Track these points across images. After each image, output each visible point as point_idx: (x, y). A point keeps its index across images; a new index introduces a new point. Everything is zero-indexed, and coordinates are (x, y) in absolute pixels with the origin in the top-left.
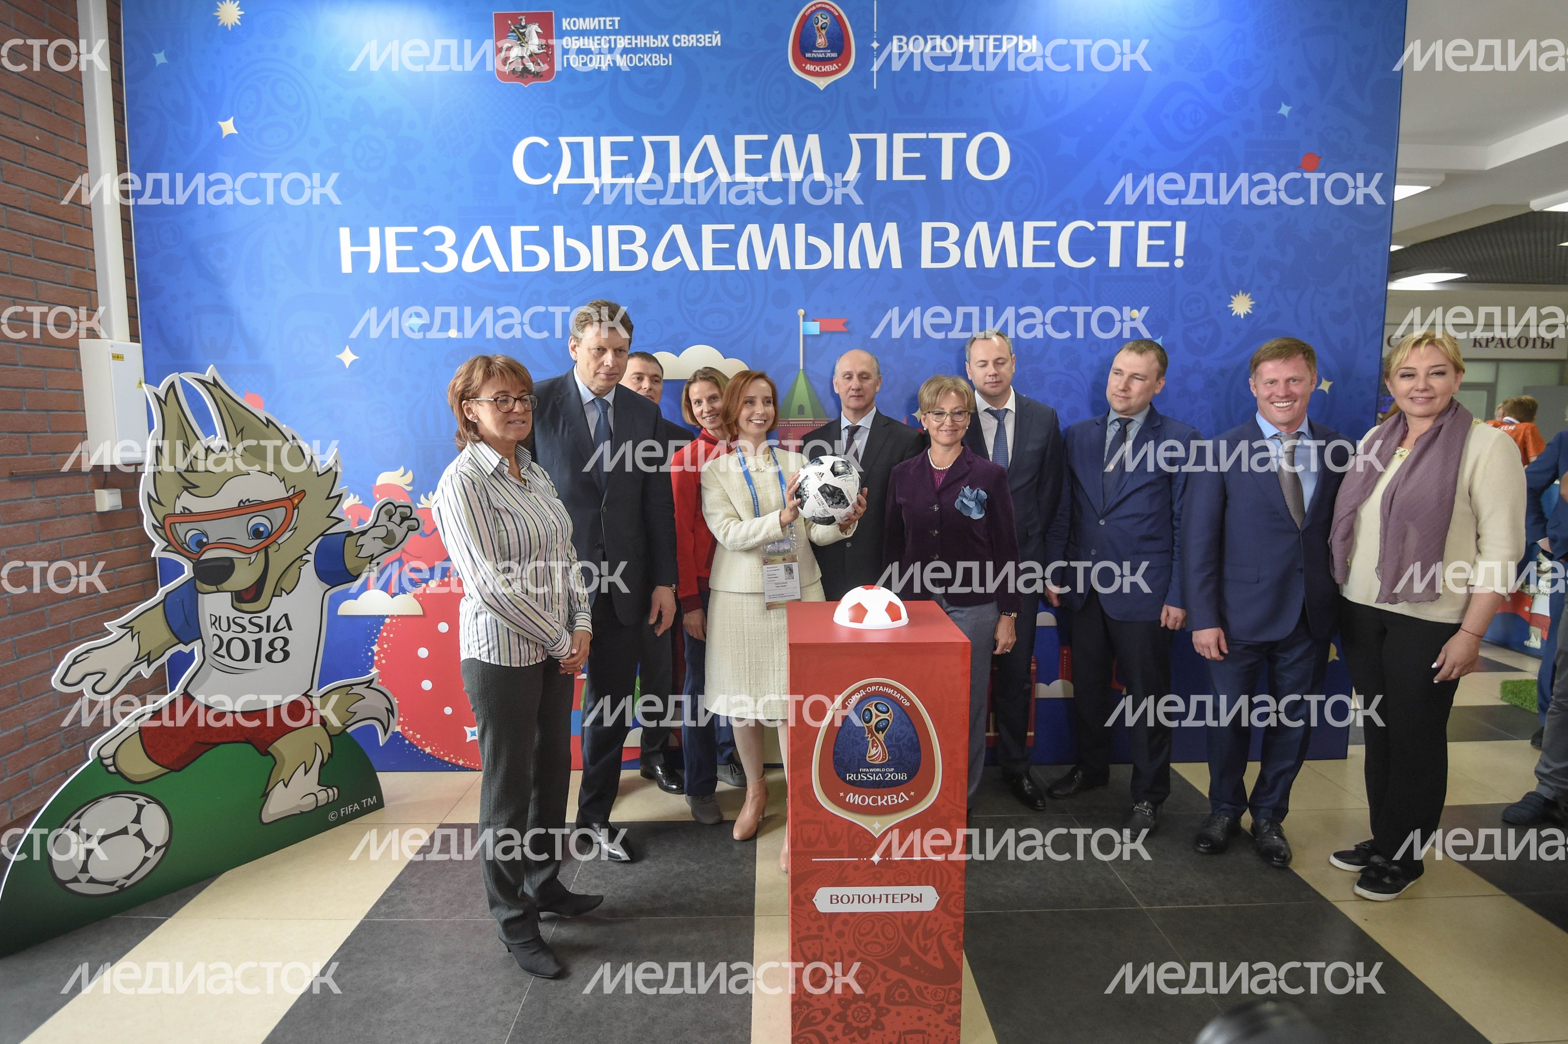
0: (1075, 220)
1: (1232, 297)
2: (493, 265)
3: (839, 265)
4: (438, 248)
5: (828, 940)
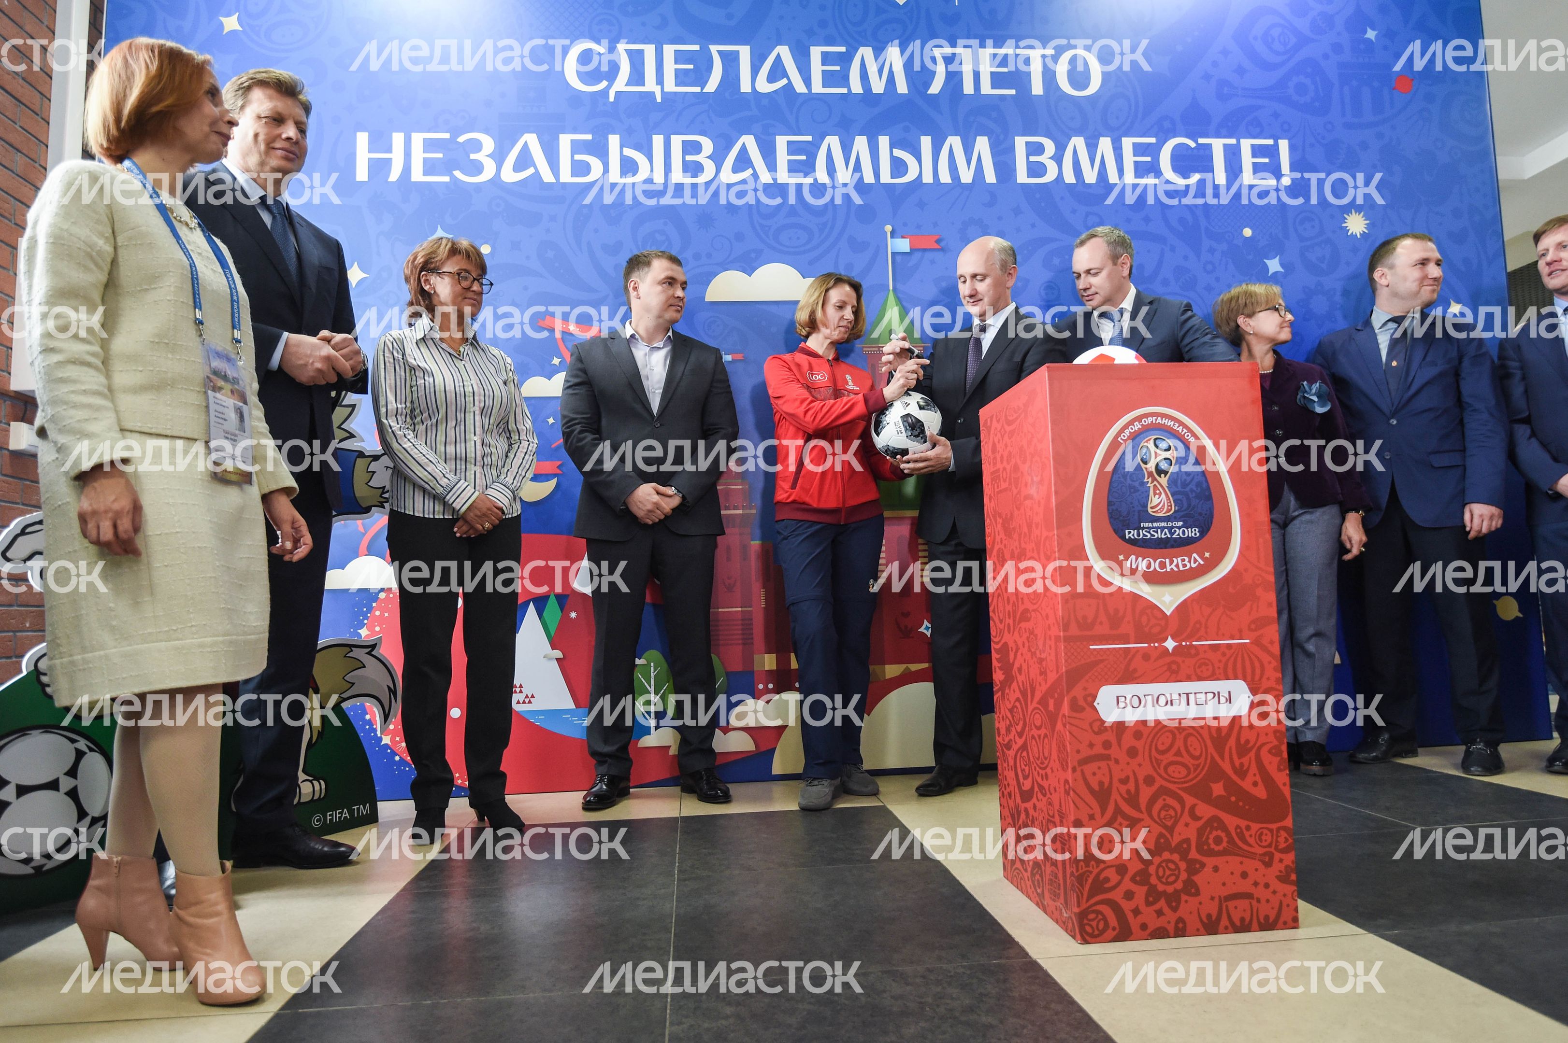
0: (1174, 137)
1: (1346, 216)
2: (537, 175)
3: (928, 179)
4: (473, 156)
5: (1117, 761)
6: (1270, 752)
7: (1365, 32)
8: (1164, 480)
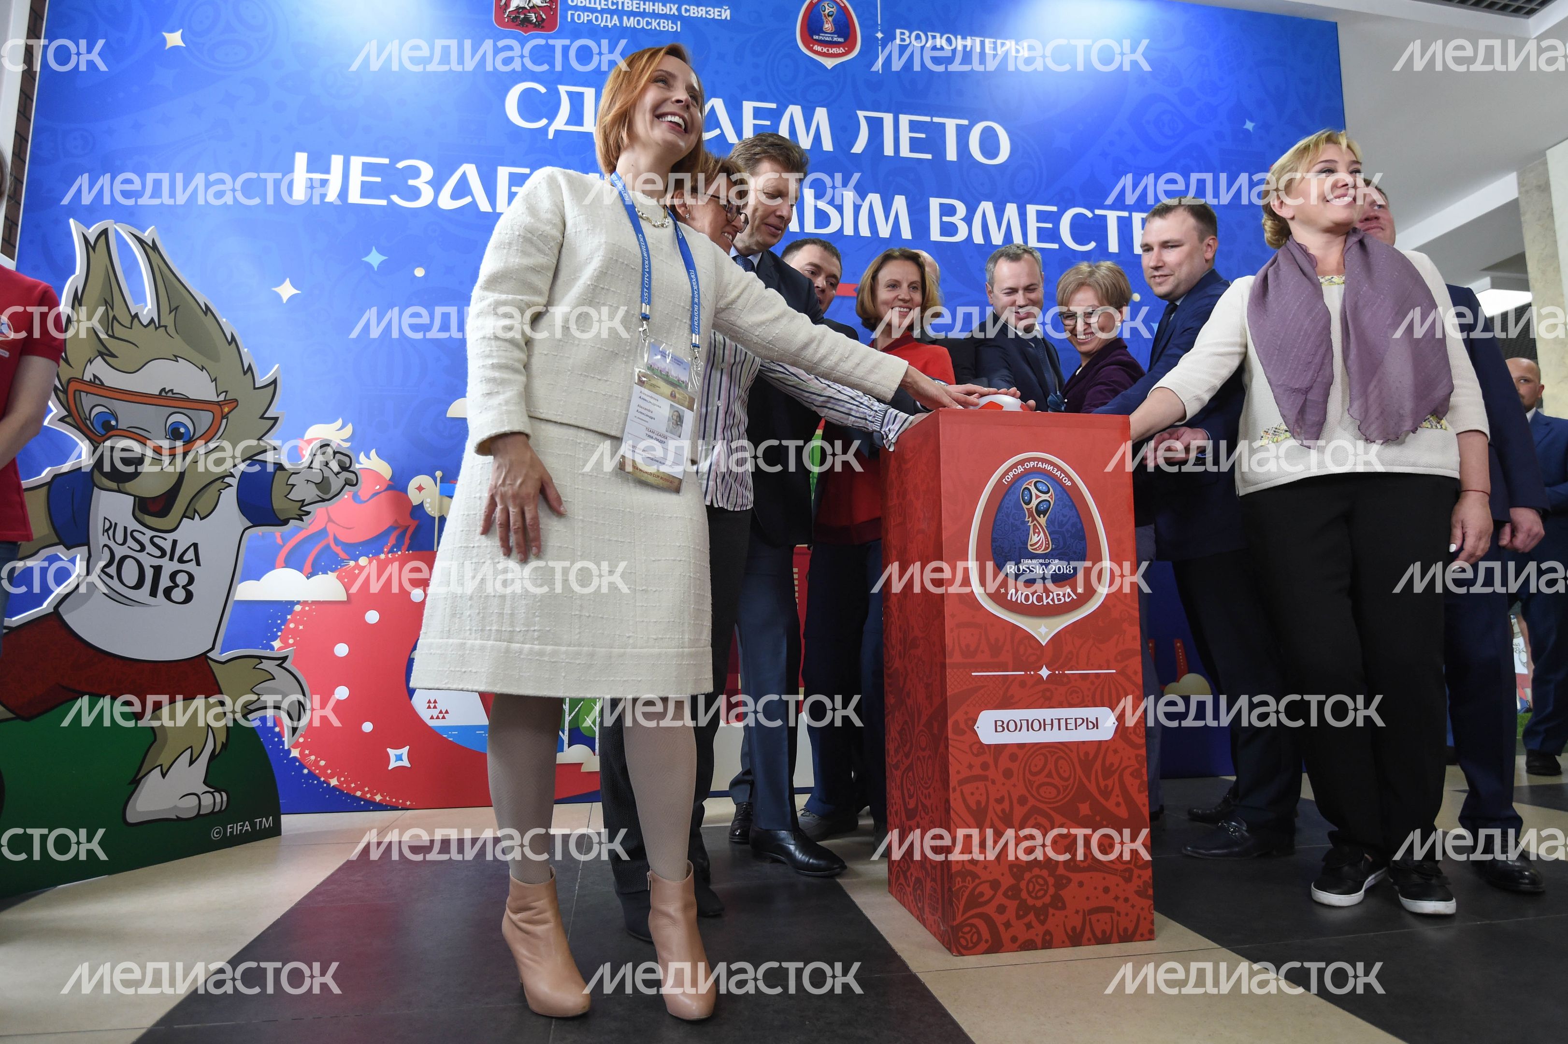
0: (1074, 207)
2: (474, 204)
3: (849, 231)
4: (411, 182)
5: (993, 782)
6: (1132, 774)
7: (1244, 123)
8: (1043, 520)
